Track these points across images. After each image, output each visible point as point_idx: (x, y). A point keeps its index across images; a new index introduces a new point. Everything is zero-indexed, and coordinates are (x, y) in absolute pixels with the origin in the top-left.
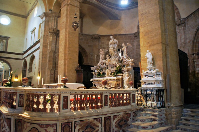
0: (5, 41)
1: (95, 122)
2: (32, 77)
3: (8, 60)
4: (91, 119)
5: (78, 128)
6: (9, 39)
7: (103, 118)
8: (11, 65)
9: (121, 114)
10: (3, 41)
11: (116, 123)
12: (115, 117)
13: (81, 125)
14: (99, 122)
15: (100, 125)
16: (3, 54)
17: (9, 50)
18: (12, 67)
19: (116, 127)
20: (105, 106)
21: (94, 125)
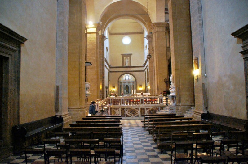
0: (129, 58)
1: (136, 110)
3: (133, 73)
4: (134, 108)
5: (127, 111)
6: (132, 55)
7: (140, 108)
8: (136, 77)
9: (151, 108)
10: (127, 58)
11: (148, 111)
12: (147, 109)
13: (129, 110)
14: (138, 110)
15: (138, 111)
16: (128, 68)
17: (132, 65)
18: (137, 78)
19: (148, 113)
20: (142, 103)
21: (135, 111)
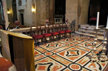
2: (24, 9)
